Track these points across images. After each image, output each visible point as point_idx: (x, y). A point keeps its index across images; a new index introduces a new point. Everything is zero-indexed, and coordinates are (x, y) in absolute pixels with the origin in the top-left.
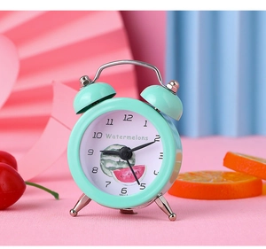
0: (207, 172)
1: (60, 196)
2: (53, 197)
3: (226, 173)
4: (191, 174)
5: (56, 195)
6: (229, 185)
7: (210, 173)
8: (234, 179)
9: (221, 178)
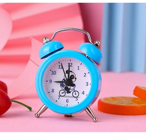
0: (122, 97)
1: (32, 109)
2: (28, 110)
3: (134, 99)
4: (113, 98)
5: (30, 109)
6: (135, 107)
7: (125, 98)
8: (138, 103)
9: (131, 102)
